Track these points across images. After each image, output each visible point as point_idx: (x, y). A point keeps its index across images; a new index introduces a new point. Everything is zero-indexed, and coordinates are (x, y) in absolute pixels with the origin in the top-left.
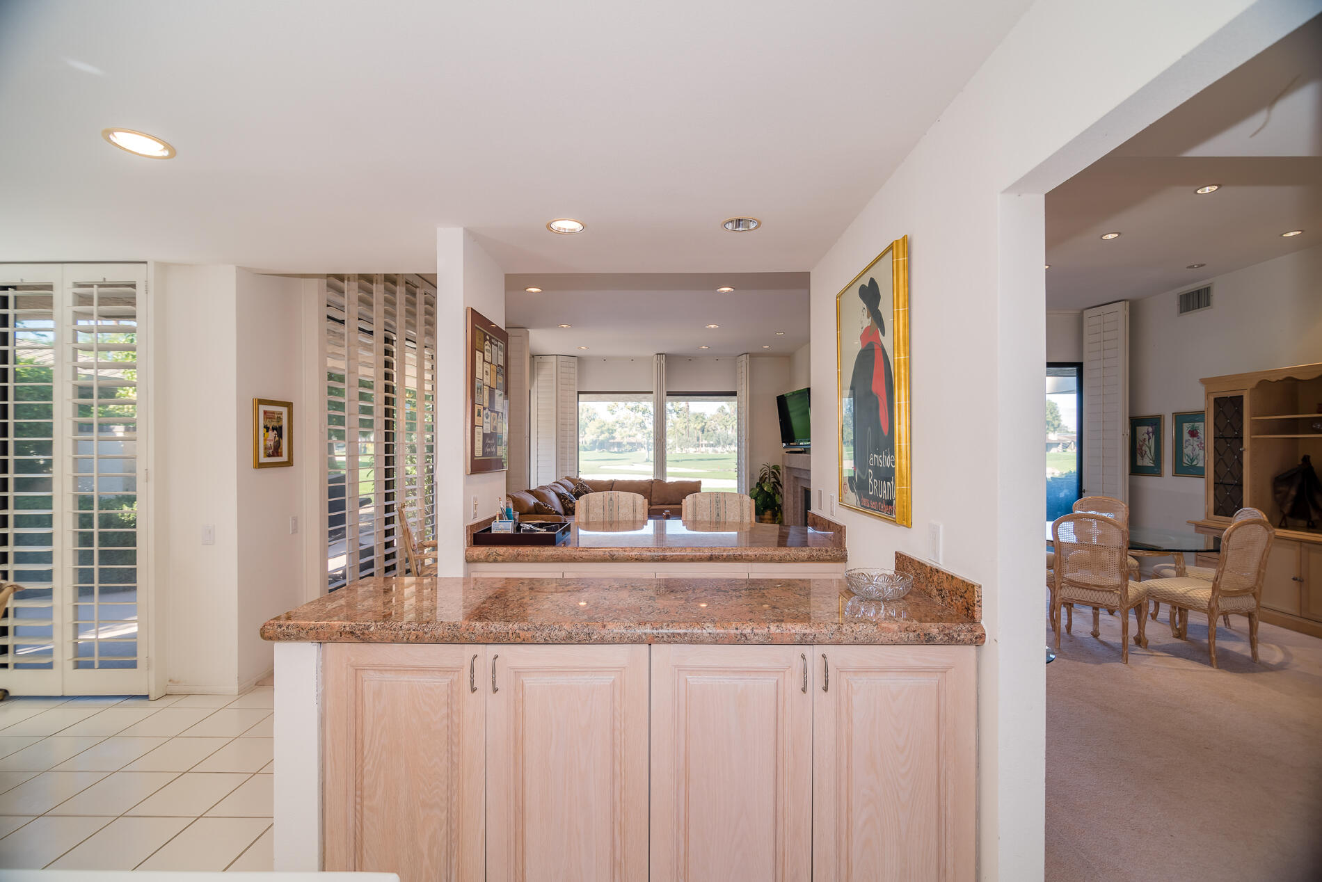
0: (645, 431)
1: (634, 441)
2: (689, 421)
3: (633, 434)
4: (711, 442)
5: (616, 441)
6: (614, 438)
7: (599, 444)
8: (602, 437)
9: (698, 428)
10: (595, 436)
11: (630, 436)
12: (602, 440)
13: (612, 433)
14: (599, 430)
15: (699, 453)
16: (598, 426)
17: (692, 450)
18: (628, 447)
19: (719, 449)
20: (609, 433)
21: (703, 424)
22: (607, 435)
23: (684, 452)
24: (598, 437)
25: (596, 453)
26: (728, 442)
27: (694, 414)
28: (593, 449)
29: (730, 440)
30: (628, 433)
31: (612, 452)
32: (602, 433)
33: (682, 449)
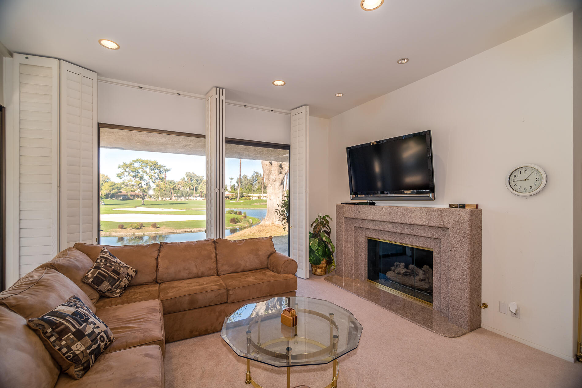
0: (142, 189)
1: (133, 194)
2: (166, 184)
3: (134, 190)
4: (179, 195)
5: (122, 194)
6: (121, 192)
7: (111, 195)
8: (113, 192)
9: (172, 188)
10: (108, 191)
11: (132, 191)
12: (113, 193)
13: (120, 189)
14: (112, 188)
15: (172, 200)
16: (110, 185)
17: (168, 199)
18: (131, 197)
19: (183, 198)
20: (118, 189)
21: (174, 186)
22: (116, 190)
23: (163, 200)
24: (110, 191)
25: (108, 201)
26: (188, 195)
27: (168, 181)
28: (107, 198)
29: (189, 194)
30: (131, 189)
31: (119, 200)
32: (113, 189)
33: (162, 198)
